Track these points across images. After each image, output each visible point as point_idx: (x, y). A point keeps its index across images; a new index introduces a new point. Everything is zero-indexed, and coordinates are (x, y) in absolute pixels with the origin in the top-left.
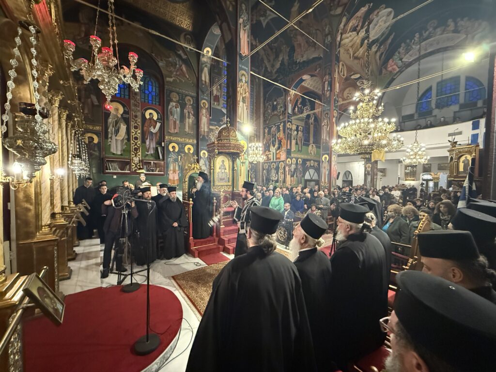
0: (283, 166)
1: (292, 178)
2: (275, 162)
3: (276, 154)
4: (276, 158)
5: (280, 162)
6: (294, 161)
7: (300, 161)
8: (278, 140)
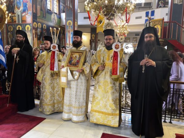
0: (29, 29)
1: (39, 41)
2: (21, 25)
3: (22, 17)
5: (26, 25)
6: (40, 26)
7: (45, 27)
8: (23, 2)
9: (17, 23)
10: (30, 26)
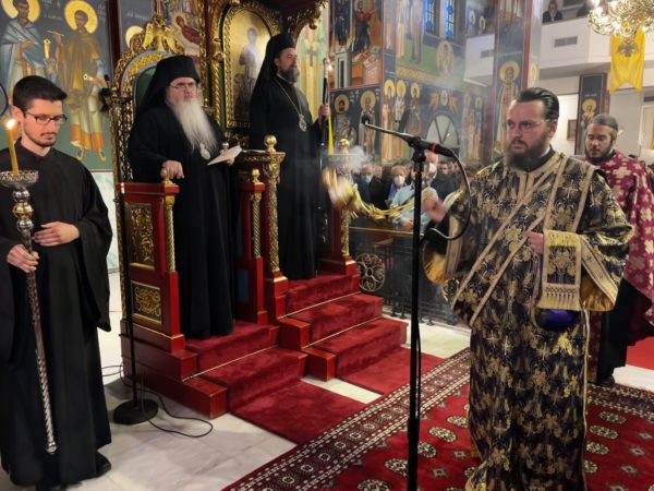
0: (373, 104)
2: (347, 93)
3: (351, 65)
4: (352, 80)
5: (362, 91)
6: (402, 90)
7: (415, 90)
8: (358, 21)
9: (336, 87)
10: (375, 92)
